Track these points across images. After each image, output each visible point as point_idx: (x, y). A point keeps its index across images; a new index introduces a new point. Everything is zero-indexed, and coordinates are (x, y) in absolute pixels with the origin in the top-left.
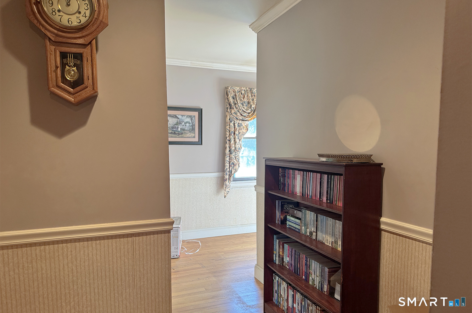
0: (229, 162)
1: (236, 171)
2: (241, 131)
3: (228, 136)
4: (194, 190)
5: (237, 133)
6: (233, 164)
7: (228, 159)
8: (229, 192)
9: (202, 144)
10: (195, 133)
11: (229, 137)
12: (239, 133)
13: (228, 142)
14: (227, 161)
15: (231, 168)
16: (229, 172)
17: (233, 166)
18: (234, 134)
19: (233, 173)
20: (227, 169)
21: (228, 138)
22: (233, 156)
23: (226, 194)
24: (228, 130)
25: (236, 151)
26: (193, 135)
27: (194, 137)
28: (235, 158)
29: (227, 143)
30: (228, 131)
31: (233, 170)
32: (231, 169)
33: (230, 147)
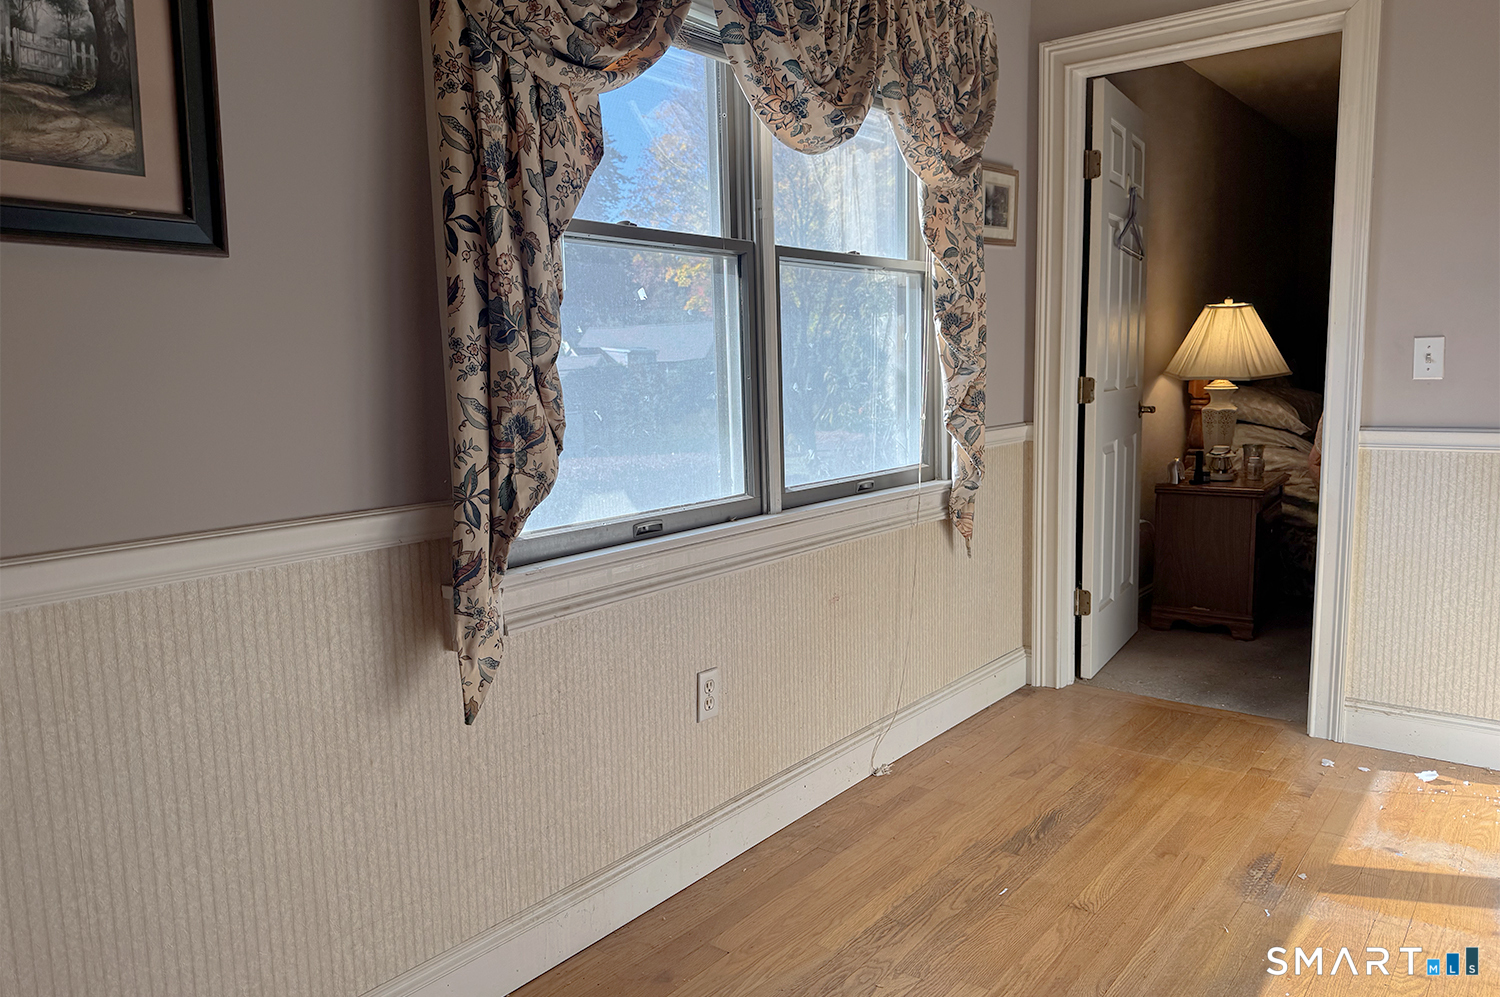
0: (488, 413)
1: (543, 485)
2: (557, 154)
3: (460, 182)
4: (175, 709)
5: (531, 161)
6: (523, 426)
7: (474, 387)
8: (494, 664)
9: (218, 242)
10: (135, 124)
11: (468, 191)
12: (549, 169)
13: (465, 238)
14: (471, 410)
15: (504, 461)
16: (491, 502)
17: (518, 443)
18: (513, 167)
19: (523, 499)
20: (474, 474)
21: (464, 206)
22: (516, 358)
23: (473, 692)
24: (457, 127)
25: (536, 319)
26: (120, 139)
27: (134, 164)
28: (532, 380)
29: (462, 247)
30: (460, 138)
31: (519, 480)
32: (504, 472)
33: (483, 287)
